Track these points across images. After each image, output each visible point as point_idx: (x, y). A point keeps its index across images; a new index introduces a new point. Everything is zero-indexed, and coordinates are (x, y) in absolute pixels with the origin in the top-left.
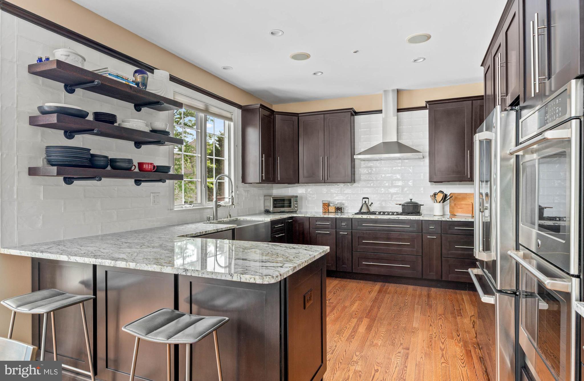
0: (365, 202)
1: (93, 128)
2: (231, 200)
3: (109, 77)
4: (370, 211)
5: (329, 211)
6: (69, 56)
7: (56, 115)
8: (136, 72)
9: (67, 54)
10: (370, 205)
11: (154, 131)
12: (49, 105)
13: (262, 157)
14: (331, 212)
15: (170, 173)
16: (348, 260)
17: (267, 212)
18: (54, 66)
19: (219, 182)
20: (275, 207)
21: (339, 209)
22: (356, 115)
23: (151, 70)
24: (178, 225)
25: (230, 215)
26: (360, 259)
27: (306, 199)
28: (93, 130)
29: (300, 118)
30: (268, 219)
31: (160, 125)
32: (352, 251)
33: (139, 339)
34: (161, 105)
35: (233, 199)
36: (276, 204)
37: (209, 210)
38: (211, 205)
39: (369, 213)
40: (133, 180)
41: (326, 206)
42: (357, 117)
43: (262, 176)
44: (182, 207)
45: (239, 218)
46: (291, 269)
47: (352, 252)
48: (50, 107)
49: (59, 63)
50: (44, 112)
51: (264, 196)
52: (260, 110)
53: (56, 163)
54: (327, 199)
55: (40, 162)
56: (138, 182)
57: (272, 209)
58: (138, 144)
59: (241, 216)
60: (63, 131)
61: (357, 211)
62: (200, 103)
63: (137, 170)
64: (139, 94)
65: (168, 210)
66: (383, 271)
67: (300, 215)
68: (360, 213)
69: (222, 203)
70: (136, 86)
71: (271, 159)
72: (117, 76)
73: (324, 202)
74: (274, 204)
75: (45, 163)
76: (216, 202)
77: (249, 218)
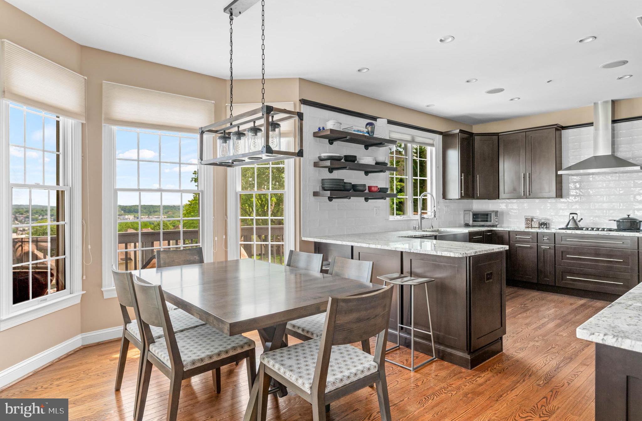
0: (573, 217)
1: (346, 166)
2: (433, 213)
3: (354, 132)
4: (578, 226)
5: (533, 226)
6: (334, 125)
7: (330, 161)
8: (367, 124)
9: (334, 124)
10: (579, 221)
11: (377, 163)
12: (324, 155)
13: (461, 176)
14: (534, 227)
15: (388, 193)
16: (550, 272)
17: (467, 225)
18: (329, 133)
19: (423, 199)
20: (474, 221)
21: (544, 224)
22: (563, 130)
23: (375, 119)
24: (392, 231)
25: (432, 226)
26: (563, 273)
27: (508, 214)
28: (346, 167)
29: (500, 137)
30: (466, 230)
31: (381, 159)
32: (555, 265)
33: (386, 282)
34: (383, 145)
35: (435, 212)
36: (476, 218)
37: (415, 222)
38: (416, 217)
39: (578, 228)
40: (364, 198)
41: (529, 221)
42: (564, 132)
43: (461, 193)
44: (395, 218)
45: (440, 229)
46: (474, 252)
47: (555, 267)
48: (325, 156)
49: (331, 130)
50: (321, 159)
51: (464, 211)
52: (460, 135)
53: (329, 189)
54: (530, 214)
55: (318, 189)
56: (366, 200)
57: (471, 223)
58: (367, 173)
59: (441, 228)
60: (328, 169)
61: (564, 226)
62: (407, 136)
63: (367, 191)
64: (370, 140)
65: (385, 220)
66: (591, 287)
67: (499, 229)
68: (567, 228)
69: (425, 216)
70: (368, 135)
71: (470, 177)
72: (358, 131)
73: (526, 217)
74: (473, 218)
75: (321, 188)
76: (421, 215)
77: (449, 230)
